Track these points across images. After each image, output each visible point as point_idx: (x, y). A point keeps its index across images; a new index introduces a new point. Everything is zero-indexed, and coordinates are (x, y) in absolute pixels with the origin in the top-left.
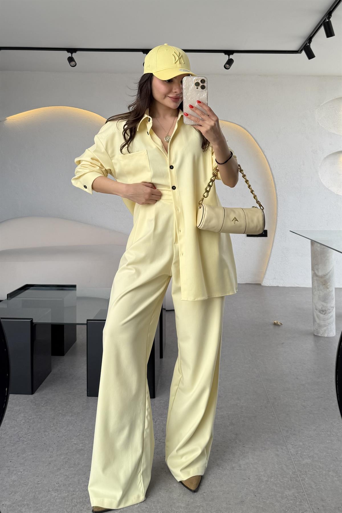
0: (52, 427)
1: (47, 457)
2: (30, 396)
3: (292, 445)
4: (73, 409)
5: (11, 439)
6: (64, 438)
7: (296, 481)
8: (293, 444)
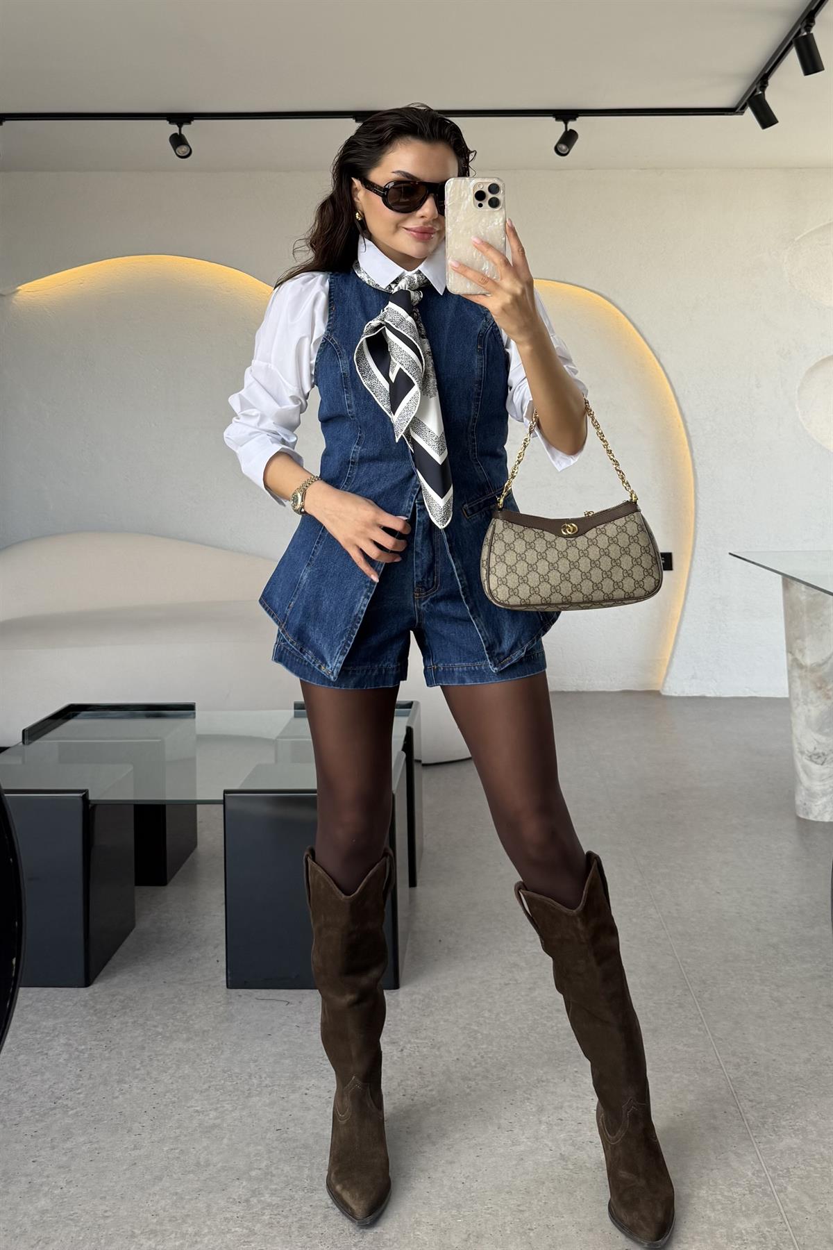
0: (139, 1069)
1: (127, 1148)
2: (82, 990)
3: (750, 1101)
4: (191, 1022)
5: (34, 1105)
6: (171, 1097)
7: (765, 1193)
8: (752, 1097)
